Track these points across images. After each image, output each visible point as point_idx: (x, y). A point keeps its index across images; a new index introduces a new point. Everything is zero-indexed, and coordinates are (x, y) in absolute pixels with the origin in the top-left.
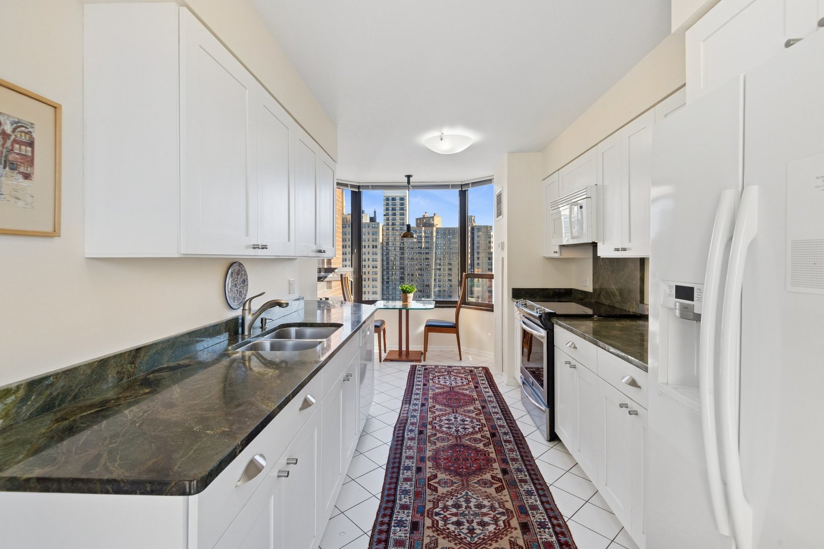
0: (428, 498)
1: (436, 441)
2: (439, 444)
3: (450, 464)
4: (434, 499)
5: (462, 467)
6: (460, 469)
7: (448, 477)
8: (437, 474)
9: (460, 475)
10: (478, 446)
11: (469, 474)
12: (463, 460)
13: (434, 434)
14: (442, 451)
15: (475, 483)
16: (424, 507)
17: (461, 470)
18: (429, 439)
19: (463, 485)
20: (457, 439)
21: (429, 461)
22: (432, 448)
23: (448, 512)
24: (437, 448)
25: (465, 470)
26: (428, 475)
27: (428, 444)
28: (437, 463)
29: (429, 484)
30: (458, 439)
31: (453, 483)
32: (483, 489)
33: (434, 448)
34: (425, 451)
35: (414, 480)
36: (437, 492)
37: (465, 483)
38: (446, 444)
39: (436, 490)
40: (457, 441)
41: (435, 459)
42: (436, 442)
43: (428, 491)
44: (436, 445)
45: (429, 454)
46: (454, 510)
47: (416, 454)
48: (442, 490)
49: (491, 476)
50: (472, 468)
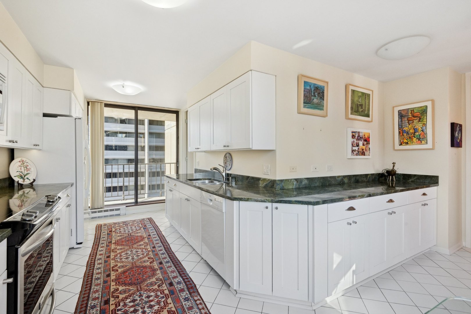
0: (152, 255)
1: (157, 282)
2: (154, 280)
3: (143, 270)
4: (149, 255)
5: (136, 271)
6: (137, 270)
7: (143, 264)
8: (150, 264)
9: (136, 267)
10: (124, 288)
11: (132, 268)
12: (135, 275)
13: (160, 286)
14: (150, 276)
15: (128, 265)
16: (152, 252)
17: (136, 269)
18: (162, 281)
19: (135, 263)
20: (141, 288)
21: (157, 268)
22: (158, 276)
23: (141, 253)
24: (154, 277)
25: (134, 269)
26: (155, 262)
27: (161, 277)
28: (152, 268)
29: (153, 259)
30: (139, 289)
31: (141, 262)
32: (124, 264)
33: (156, 277)
34: (162, 272)
35: (161, 259)
37: (134, 264)
38: (148, 282)
39: (149, 258)
40: (140, 286)
41: (154, 270)
42: (156, 280)
43: (152, 257)
44: (156, 279)
45: (159, 272)
46: (139, 254)
47: (167, 270)
48: (147, 258)
49: (118, 271)
50: (129, 272)
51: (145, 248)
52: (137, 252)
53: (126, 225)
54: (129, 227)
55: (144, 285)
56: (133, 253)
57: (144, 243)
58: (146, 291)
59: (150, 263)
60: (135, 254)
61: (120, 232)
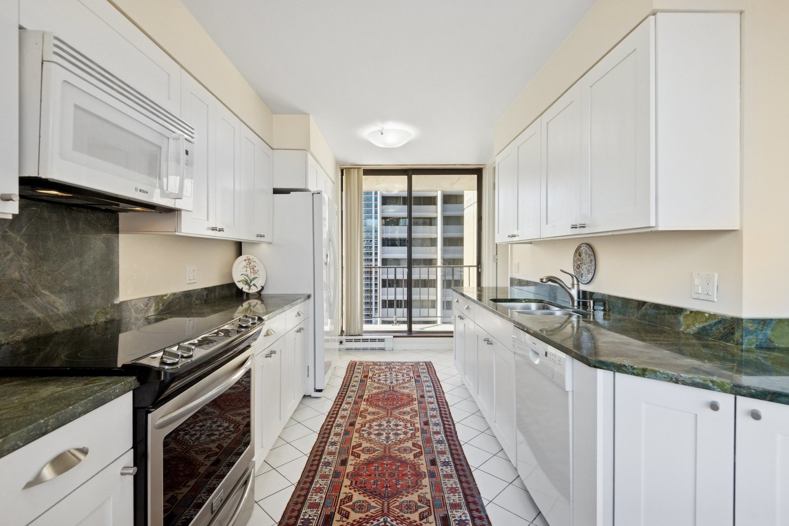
0: (420, 439)
1: (419, 504)
2: (414, 497)
3: (400, 469)
4: (415, 438)
5: (387, 465)
6: (390, 464)
7: (402, 455)
8: (415, 458)
9: (390, 457)
10: (361, 498)
11: (382, 458)
12: (384, 475)
13: (424, 518)
14: (409, 487)
15: (378, 450)
16: (422, 433)
17: (389, 462)
18: (429, 506)
19: (389, 449)
20: (388, 508)
21: (424, 472)
22: (423, 491)
23: (403, 431)
24: (417, 491)
25: (385, 462)
26: (422, 457)
27: (429, 497)
28: (415, 469)
29: (421, 449)
30: (386, 511)
31: (399, 450)
32: (372, 445)
33: (420, 491)
34: (431, 485)
35: (436, 453)
36: (413, 443)
37: (387, 450)
38: (405, 499)
39: (414, 445)
40: (388, 504)
41: (419, 475)
42: (419, 501)
43: (420, 443)
44: (419, 496)
45: (426, 481)
46: (399, 432)
47: (442, 482)
48: (409, 444)
49: (359, 458)
50: (377, 465)
51: (412, 421)
52: (397, 425)
53: (391, 369)
54: (394, 374)
55: (395, 505)
56: (390, 426)
57: (411, 410)
58: (396, 520)
59: (415, 456)
60: (392, 430)
61: (379, 380)
